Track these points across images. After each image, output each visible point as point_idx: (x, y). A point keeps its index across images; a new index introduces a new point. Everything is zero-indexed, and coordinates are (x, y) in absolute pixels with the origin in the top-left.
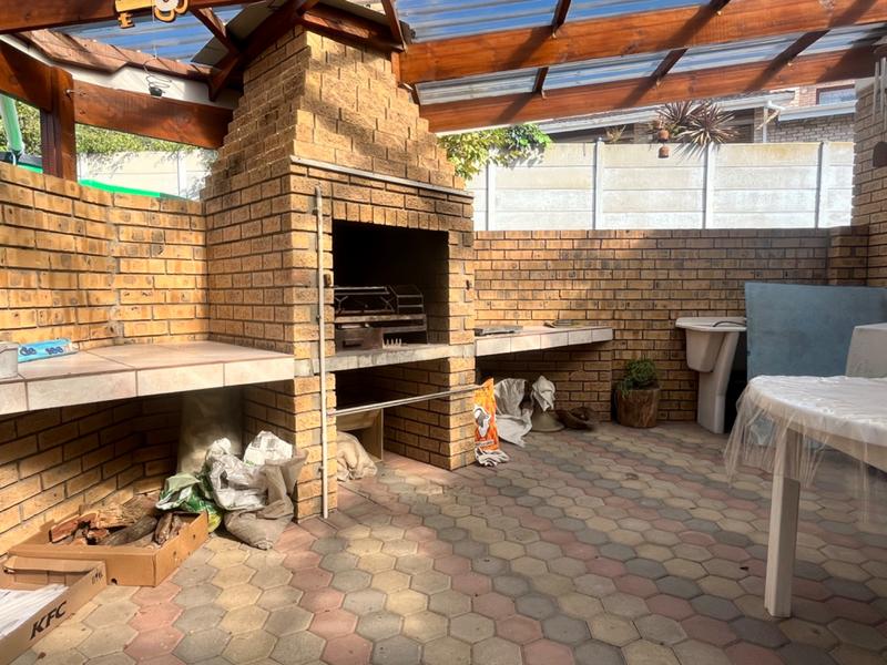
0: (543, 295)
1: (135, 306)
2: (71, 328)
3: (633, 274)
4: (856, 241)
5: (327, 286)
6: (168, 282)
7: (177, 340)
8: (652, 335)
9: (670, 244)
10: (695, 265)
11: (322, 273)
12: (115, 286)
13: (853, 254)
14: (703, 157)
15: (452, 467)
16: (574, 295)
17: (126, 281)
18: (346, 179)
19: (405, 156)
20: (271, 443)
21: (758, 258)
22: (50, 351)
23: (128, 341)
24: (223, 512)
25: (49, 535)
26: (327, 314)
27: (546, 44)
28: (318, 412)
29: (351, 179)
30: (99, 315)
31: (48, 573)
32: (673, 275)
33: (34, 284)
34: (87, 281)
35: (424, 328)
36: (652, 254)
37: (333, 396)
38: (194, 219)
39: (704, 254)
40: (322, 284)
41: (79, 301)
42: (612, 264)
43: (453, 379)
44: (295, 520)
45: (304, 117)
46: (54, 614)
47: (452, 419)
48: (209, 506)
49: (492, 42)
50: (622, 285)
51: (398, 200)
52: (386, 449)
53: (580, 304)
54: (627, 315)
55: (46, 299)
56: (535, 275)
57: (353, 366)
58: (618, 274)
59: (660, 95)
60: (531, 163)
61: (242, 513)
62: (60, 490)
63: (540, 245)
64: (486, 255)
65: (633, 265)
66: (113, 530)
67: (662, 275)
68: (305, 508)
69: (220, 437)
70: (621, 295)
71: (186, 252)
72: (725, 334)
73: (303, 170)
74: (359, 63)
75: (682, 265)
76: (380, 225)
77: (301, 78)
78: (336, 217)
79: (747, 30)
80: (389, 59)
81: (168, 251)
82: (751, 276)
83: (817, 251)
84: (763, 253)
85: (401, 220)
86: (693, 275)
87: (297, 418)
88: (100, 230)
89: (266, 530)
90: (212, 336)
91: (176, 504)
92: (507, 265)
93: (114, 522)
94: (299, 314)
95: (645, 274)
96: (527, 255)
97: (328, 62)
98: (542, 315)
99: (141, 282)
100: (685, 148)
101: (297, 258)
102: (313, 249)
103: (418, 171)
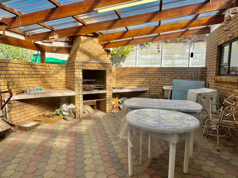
0: (135, 80)
1: (54, 82)
2: (44, 86)
3: (154, 77)
4: (203, 70)
5: (81, 80)
6: (60, 78)
7: (61, 88)
8: (158, 90)
9: (162, 70)
10: (168, 75)
11: (80, 78)
12: (51, 79)
13: (202, 73)
14: (189, 46)
15: (107, 113)
16: (141, 80)
17: (53, 78)
18: (85, 62)
19: (98, 56)
20: (72, 105)
21: (182, 73)
22: (40, 90)
23: (53, 88)
24: (64, 115)
25: (39, 116)
26: (81, 85)
27: (125, 35)
28: (79, 101)
29: (86, 62)
30: (48, 84)
31: (39, 121)
32: (163, 77)
33: (38, 80)
34: (46, 79)
35: (103, 87)
36: (158, 72)
37: (82, 98)
38: (64, 67)
39: (170, 72)
40: (80, 80)
41: (45, 82)
42: (150, 74)
43: (107, 97)
44: (75, 118)
45: (78, 52)
46: (38, 125)
47: (107, 104)
48: (62, 114)
49: (116, 34)
50: (152, 79)
51: (95, 65)
52: (97, 108)
53: (143, 82)
54: (153, 85)
55: (40, 82)
56: (134, 76)
57: (86, 94)
58: (151, 76)
59: (158, 39)
60: (147, 48)
61: (66, 116)
62: (41, 110)
63: (135, 70)
64: (124, 72)
65: (154, 74)
66: (47, 116)
67: (160, 77)
68: (77, 116)
69: (64, 104)
70: (151, 81)
71: (63, 73)
72: (168, 90)
73: (77, 62)
74: (91, 40)
75: (165, 75)
76: (91, 70)
77: (79, 45)
78: (83, 69)
79: (164, 31)
80: (97, 38)
81: (60, 73)
82: (180, 77)
83: (196, 72)
84: (183, 72)
85: (96, 69)
86: (167, 77)
87: (76, 102)
88: (48, 70)
89: (69, 118)
90: (67, 88)
91: (56, 113)
92: (128, 74)
93: (48, 115)
94: (76, 85)
95: (157, 77)
96: (132, 72)
97: (84, 41)
98: (135, 85)
99: (55, 78)
100: (184, 44)
101: (76, 76)
102: (79, 74)
103: (100, 59)
